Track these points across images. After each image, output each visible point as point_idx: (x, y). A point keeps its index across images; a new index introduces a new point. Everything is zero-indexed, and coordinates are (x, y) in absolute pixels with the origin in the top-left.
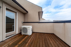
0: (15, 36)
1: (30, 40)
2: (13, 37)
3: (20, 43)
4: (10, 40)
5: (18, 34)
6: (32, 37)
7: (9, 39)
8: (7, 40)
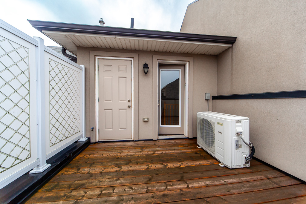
0: (177, 141)
1: (202, 183)
2: (173, 141)
3: (170, 165)
4: (164, 144)
5: (188, 138)
6: (231, 181)
7: (164, 141)
8: (161, 141)
